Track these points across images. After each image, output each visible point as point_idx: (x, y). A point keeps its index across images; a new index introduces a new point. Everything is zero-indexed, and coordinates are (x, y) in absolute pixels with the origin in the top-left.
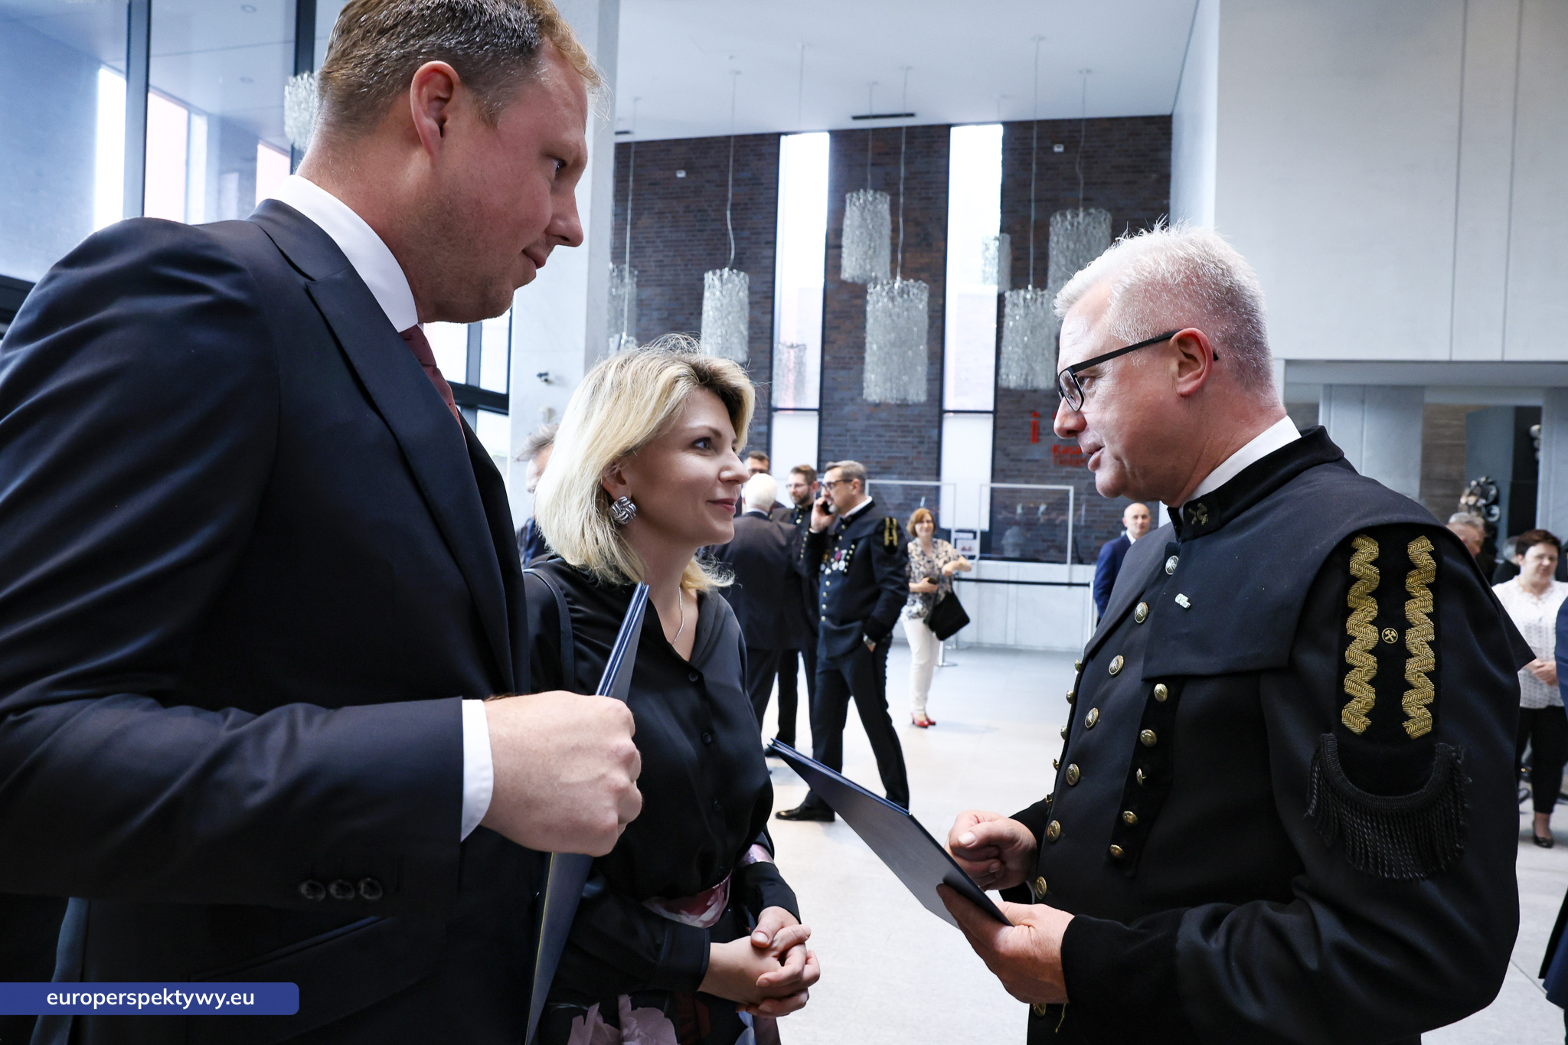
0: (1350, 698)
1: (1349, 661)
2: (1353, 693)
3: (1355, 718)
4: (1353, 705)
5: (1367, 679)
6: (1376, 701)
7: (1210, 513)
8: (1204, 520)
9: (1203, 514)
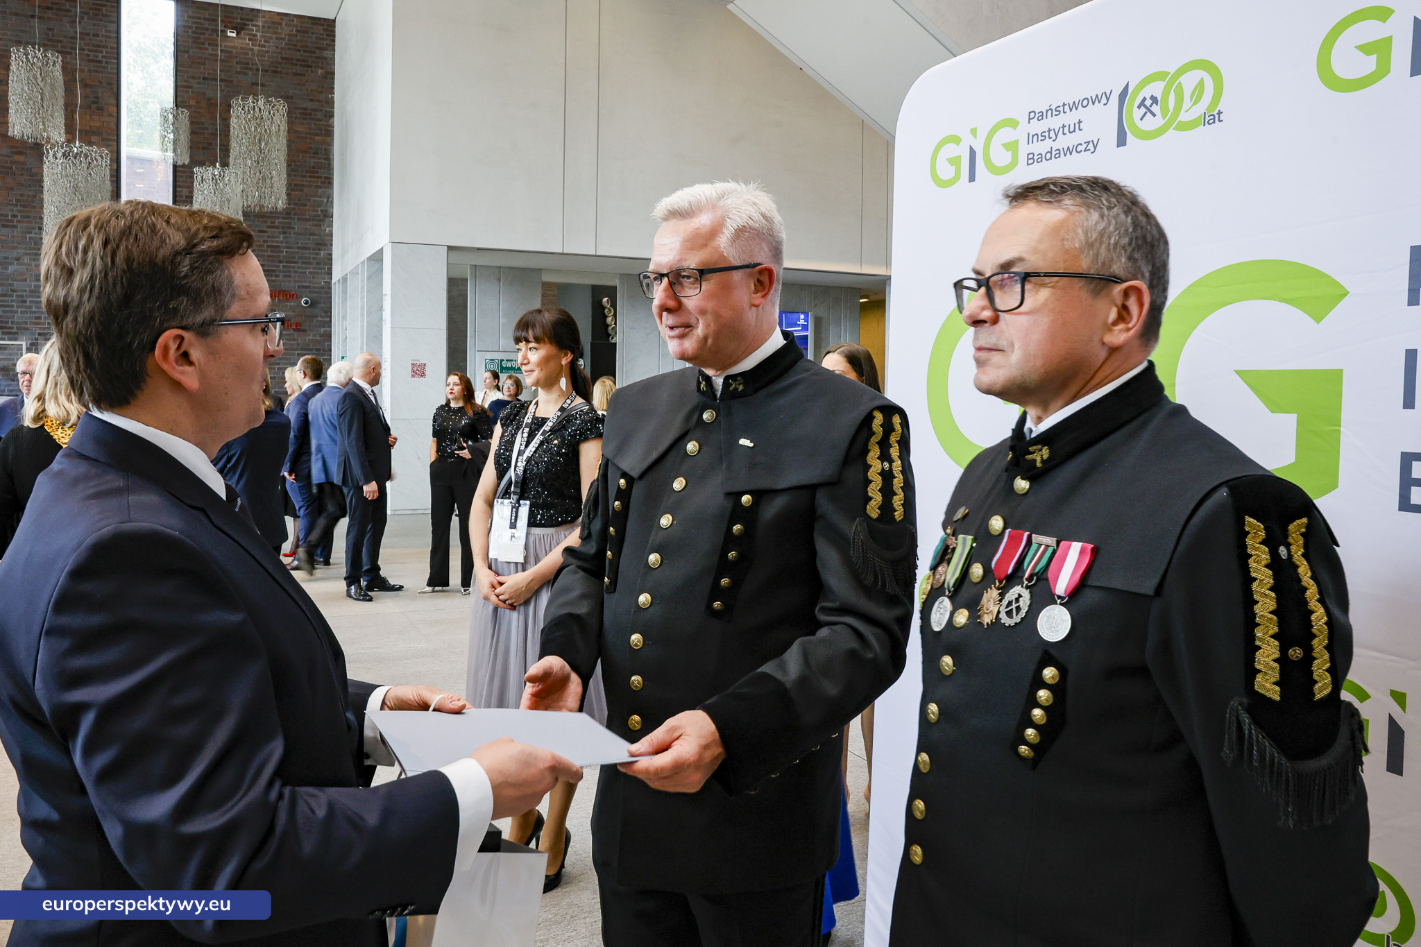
0: (871, 498)
1: (870, 478)
2: (872, 495)
3: (873, 510)
4: (873, 503)
5: (878, 488)
6: (883, 501)
7: (745, 384)
8: (741, 388)
9: (740, 384)
